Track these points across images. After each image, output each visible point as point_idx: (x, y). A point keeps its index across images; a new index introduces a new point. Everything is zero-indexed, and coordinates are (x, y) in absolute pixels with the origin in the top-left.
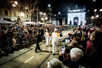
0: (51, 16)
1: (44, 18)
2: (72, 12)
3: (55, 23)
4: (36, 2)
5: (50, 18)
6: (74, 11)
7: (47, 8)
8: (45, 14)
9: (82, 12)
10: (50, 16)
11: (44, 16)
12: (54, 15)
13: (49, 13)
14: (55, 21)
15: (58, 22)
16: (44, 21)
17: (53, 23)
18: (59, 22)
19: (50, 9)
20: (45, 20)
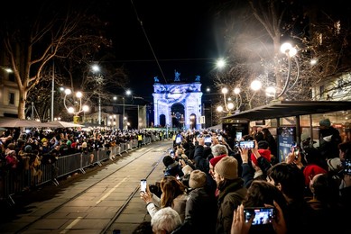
0: (102, 99)
1: (78, 108)
2: (164, 89)
3: (115, 123)
4: (50, 52)
5: (97, 105)
7: (86, 73)
8: (79, 95)
9: (193, 91)
10: (96, 101)
11: (76, 99)
12: (112, 98)
13: (95, 92)
14: (115, 116)
15: (125, 118)
16: (76, 118)
17: (109, 123)
18: (129, 120)
19: (100, 80)
20: (81, 115)
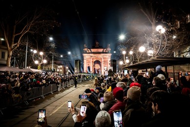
0: (54, 56)
1: (40, 61)
2: (90, 51)
3: (61, 70)
4: (26, 29)
5: (52, 60)
6: (93, 50)
7: (46, 42)
8: (41, 53)
9: (106, 53)
10: (51, 57)
11: (40, 56)
12: (60, 56)
13: (50, 52)
14: (61, 66)
15: (67, 68)
16: (39, 67)
17: (58, 70)
18: (69, 69)
19: (53, 45)
20: (42, 65)
